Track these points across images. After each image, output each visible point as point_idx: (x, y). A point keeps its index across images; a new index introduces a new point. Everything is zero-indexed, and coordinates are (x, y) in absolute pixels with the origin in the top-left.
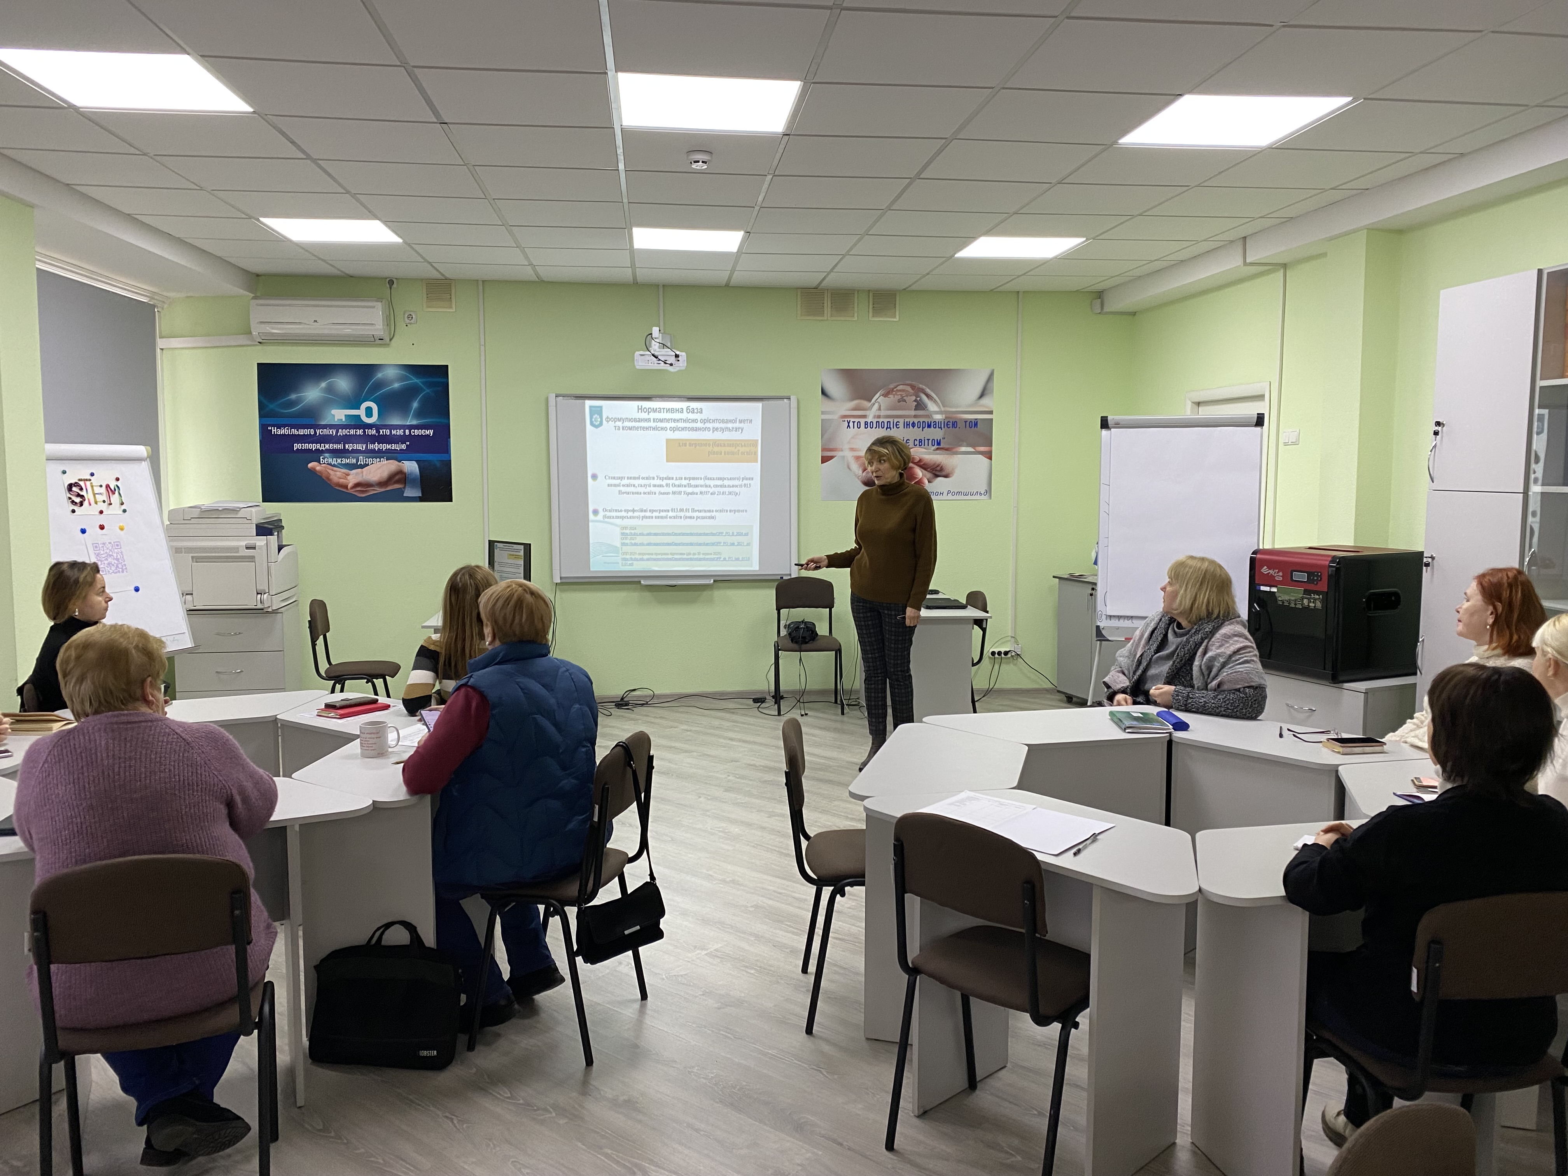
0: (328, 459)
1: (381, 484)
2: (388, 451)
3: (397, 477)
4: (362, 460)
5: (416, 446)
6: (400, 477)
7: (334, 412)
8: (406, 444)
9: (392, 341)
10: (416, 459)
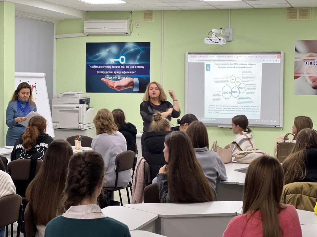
0: (108, 77)
1: (126, 86)
2: (128, 74)
3: (131, 84)
4: (119, 77)
5: (138, 72)
6: (132, 84)
7: (111, 60)
8: (134, 71)
9: (131, 34)
10: (138, 77)
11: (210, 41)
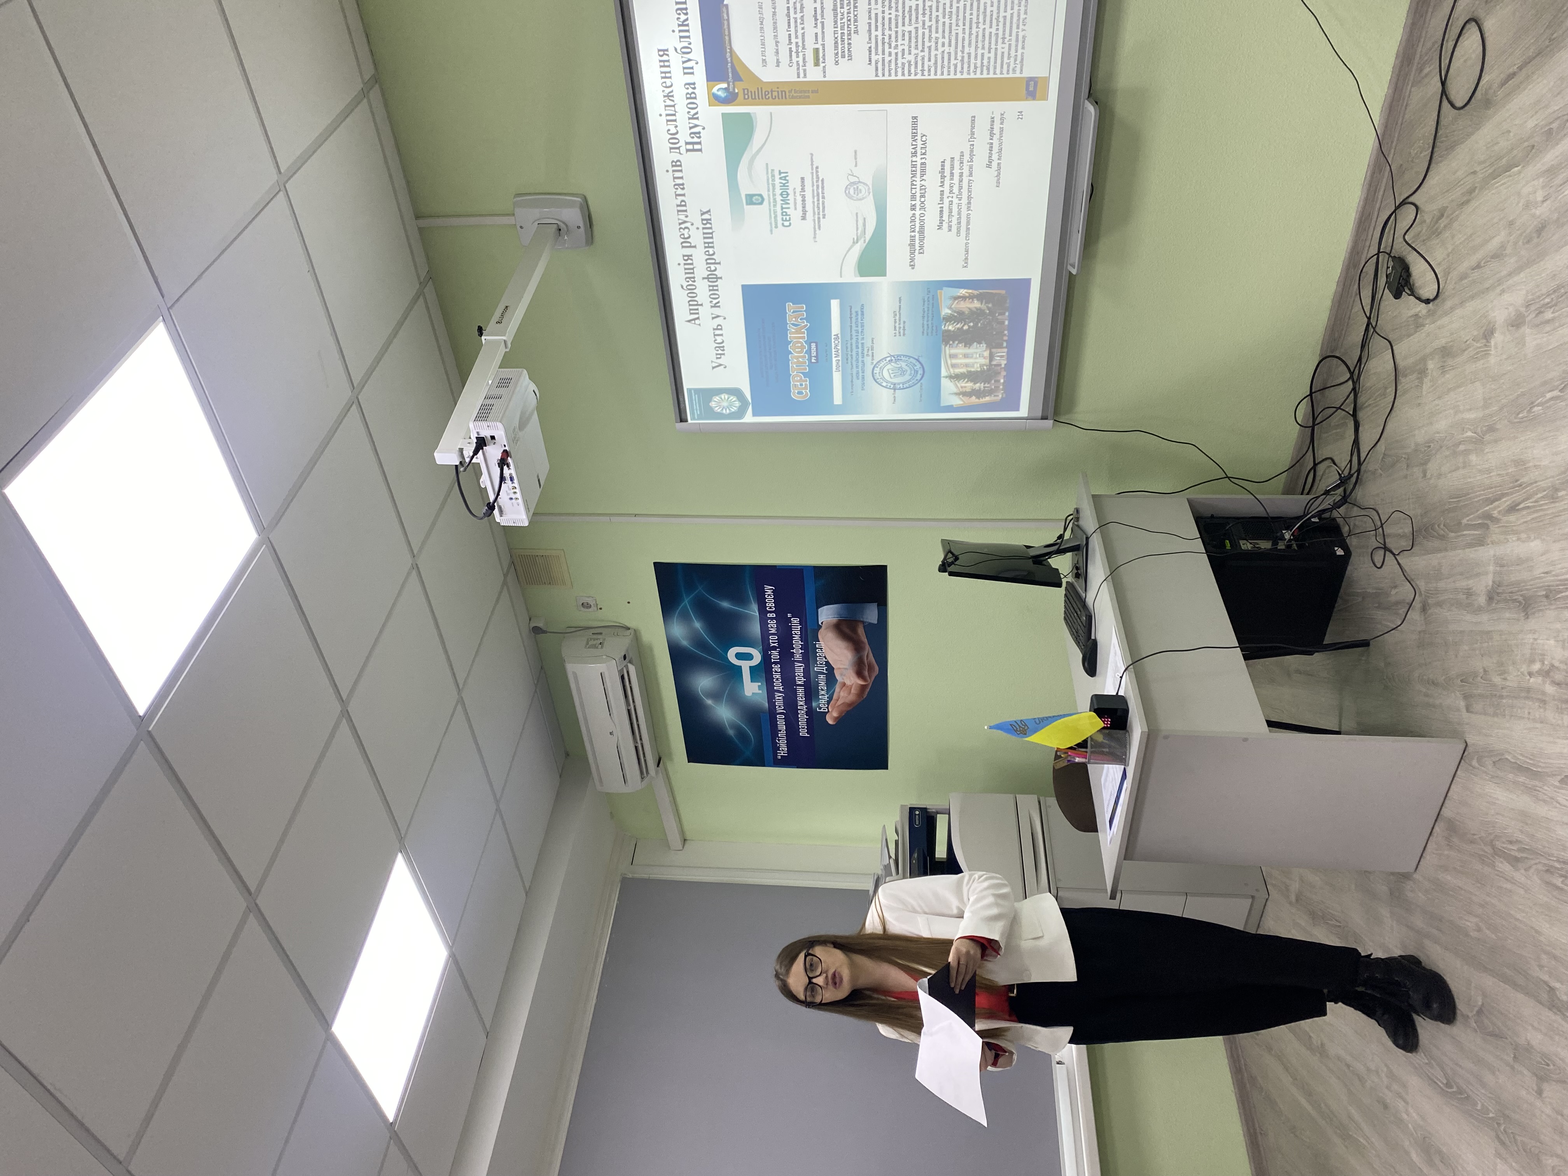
2: (804, 639)
3: (847, 631)
4: (820, 669)
5: (792, 606)
6: (846, 627)
7: (748, 693)
8: (791, 618)
9: (628, 625)
10: (815, 607)
11: (508, 494)
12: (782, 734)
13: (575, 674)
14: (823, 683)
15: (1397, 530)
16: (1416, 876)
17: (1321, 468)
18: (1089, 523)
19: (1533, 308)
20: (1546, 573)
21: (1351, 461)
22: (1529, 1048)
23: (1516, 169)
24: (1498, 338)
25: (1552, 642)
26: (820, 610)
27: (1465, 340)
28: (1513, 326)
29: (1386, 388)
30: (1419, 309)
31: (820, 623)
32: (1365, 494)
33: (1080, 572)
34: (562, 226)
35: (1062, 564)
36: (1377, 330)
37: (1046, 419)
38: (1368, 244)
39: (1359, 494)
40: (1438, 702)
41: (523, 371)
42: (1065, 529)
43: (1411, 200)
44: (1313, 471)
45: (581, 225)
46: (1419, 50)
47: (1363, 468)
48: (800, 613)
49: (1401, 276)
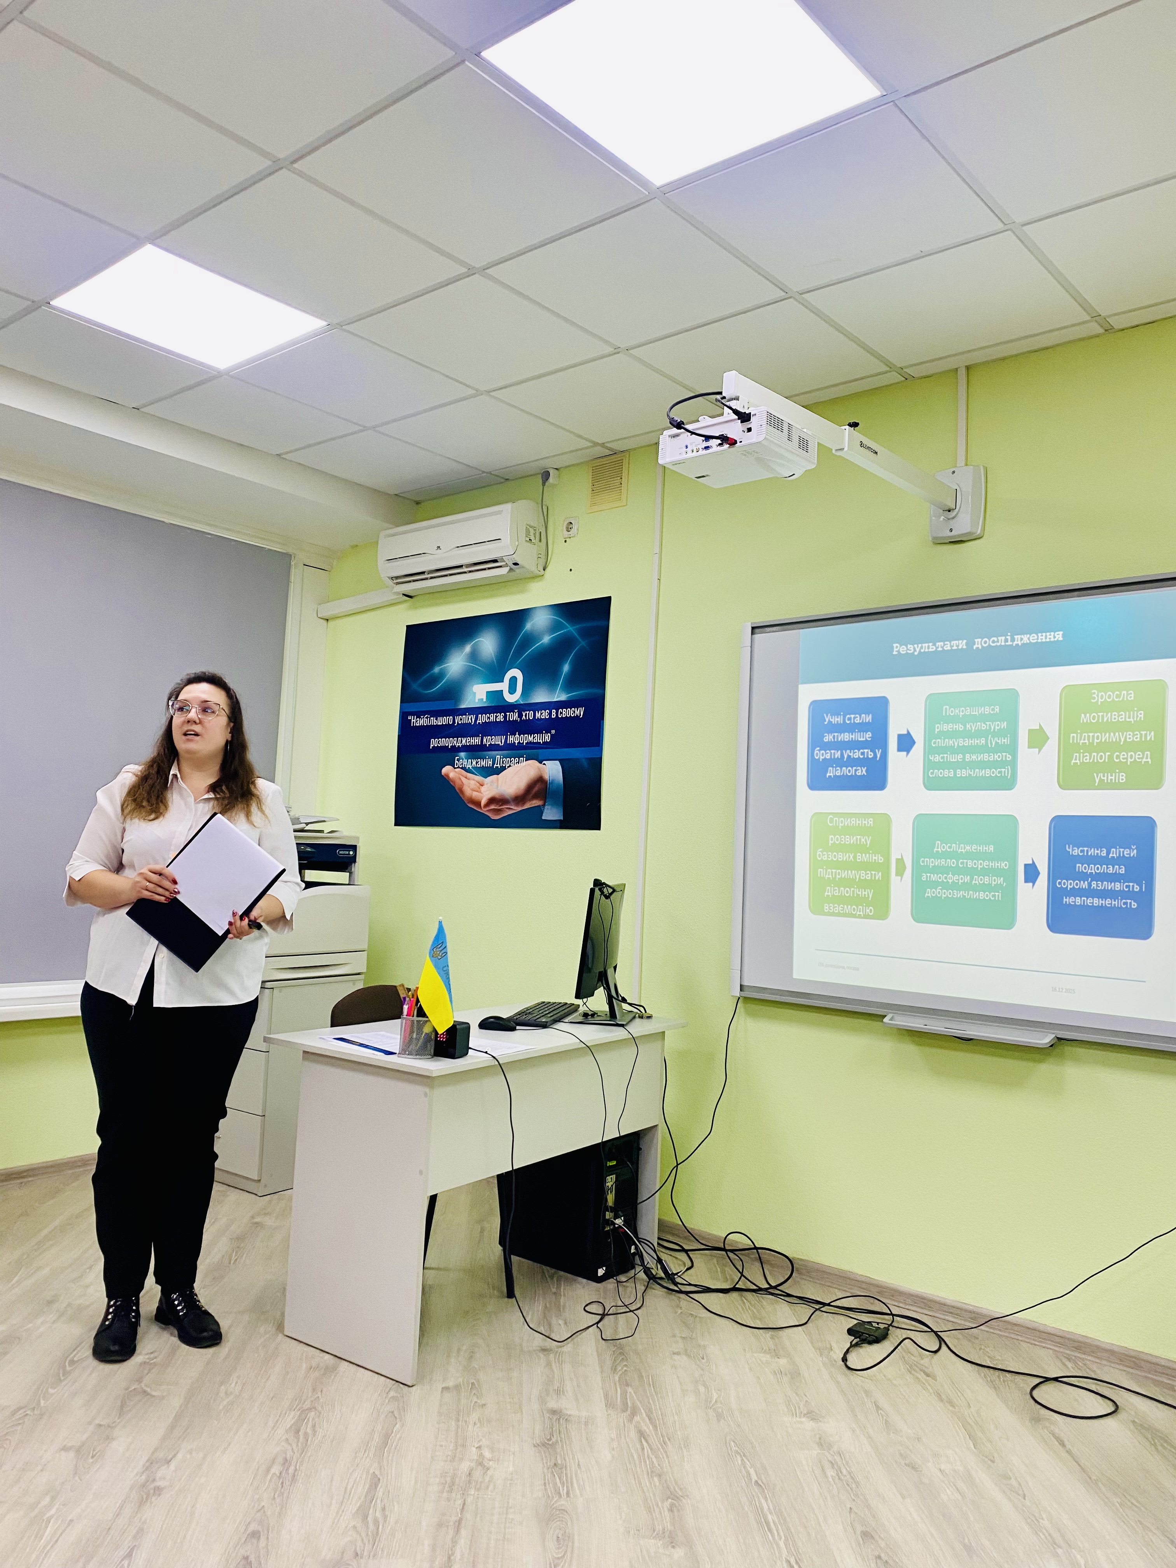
1: (519, 799)
2: (531, 746)
3: (536, 789)
4: (499, 760)
5: (562, 736)
6: (539, 788)
7: (476, 688)
8: (550, 733)
9: (547, 570)
10: (560, 758)
11: (691, 444)
12: (434, 721)
13: (500, 512)
14: (483, 763)
15: (621, 1325)
16: (280, 1336)
17: (683, 1256)
18: (638, 1028)
19: (837, 1458)
20: (579, 1465)
21: (690, 1285)
22: (109, 1439)
23: (973, 1447)
24: (809, 1425)
25: (511, 1469)
26: (558, 762)
27: (806, 1394)
28: (820, 1439)
29: (760, 1319)
30: (837, 1352)
31: (544, 762)
32: (657, 1297)
33: (589, 1018)
34: (953, 514)
35: (598, 1001)
36: (818, 1312)
37: (741, 990)
38: (901, 1305)
39: (657, 1292)
40: (453, 1360)
41: (813, 463)
42: (630, 1004)
43: (944, 1347)
44: (680, 1248)
45: (953, 533)
46: (1089, 1358)
47: (683, 1296)
48: (554, 743)
49: (869, 1335)
